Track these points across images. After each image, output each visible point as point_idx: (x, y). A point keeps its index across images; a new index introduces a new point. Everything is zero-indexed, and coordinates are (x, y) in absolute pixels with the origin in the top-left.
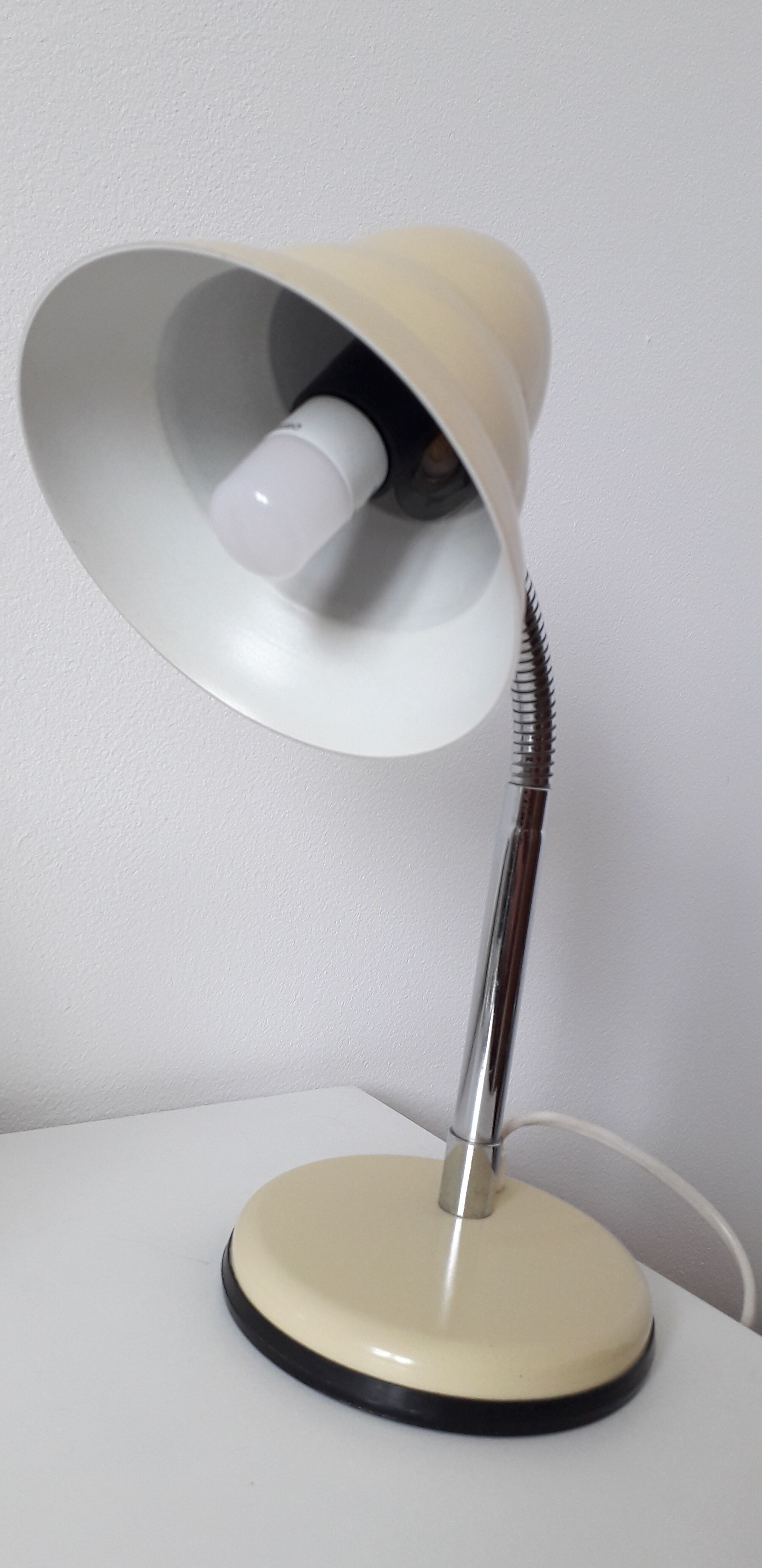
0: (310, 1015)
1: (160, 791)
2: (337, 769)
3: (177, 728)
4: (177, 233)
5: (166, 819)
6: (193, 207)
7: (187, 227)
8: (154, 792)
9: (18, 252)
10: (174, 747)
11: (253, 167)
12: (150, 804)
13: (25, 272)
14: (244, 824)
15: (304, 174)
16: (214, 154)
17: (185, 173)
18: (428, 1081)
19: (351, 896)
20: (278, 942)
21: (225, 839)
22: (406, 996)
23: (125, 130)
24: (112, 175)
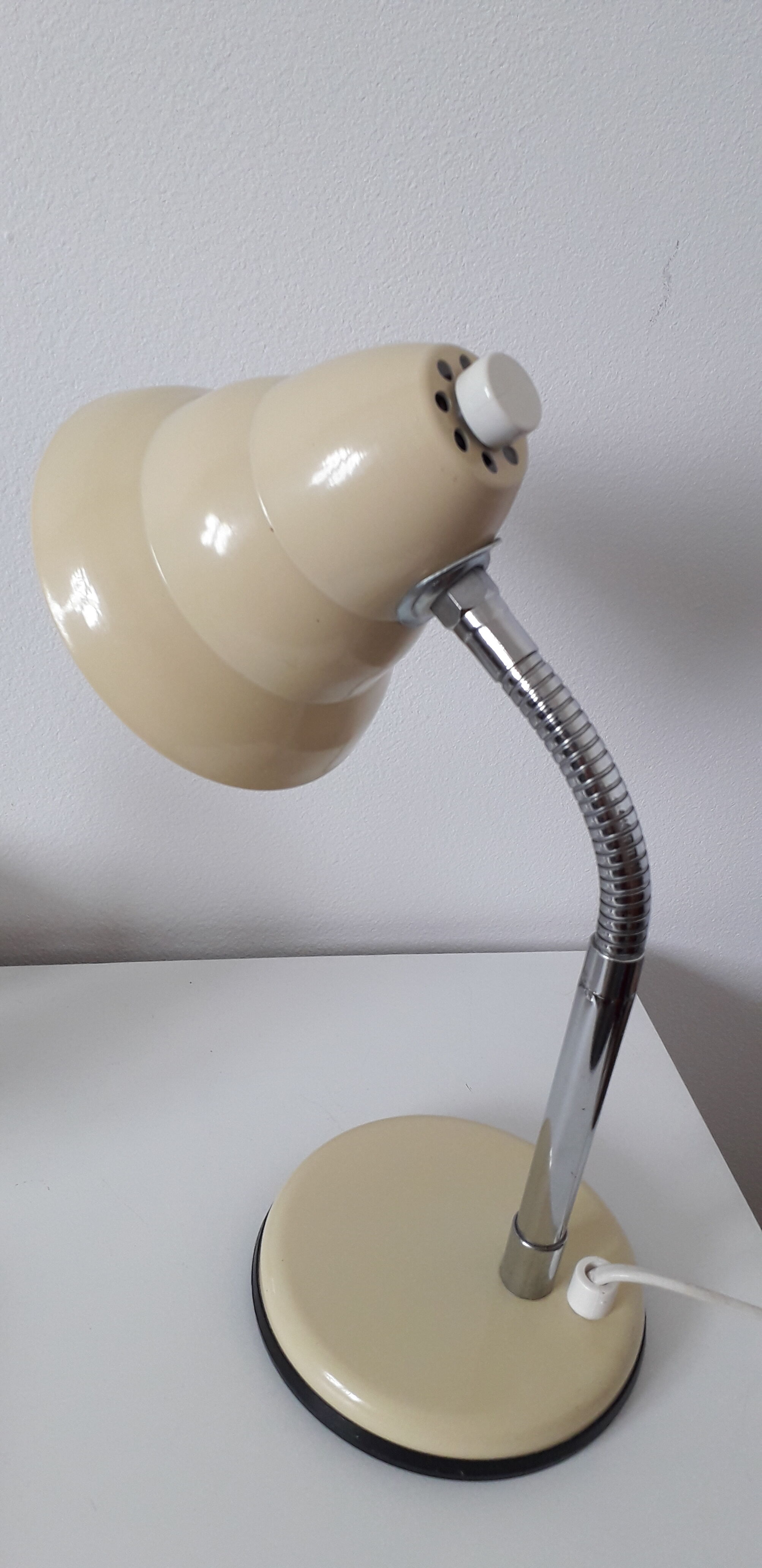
0: (581, 881)
1: (422, 694)
2: (626, 668)
3: (441, 638)
4: (449, 132)
5: (428, 717)
6: (469, 97)
7: (462, 122)
8: (416, 694)
9: (266, 194)
10: (436, 655)
11: (549, 29)
12: (411, 705)
13: (274, 214)
14: (511, 721)
15: (621, 18)
16: (497, 26)
17: (460, 58)
18: (716, 944)
19: (635, 784)
20: (547, 821)
21: (491, 733)
22: (696, 871)
23: (385, 25)
24: (371, 82)
